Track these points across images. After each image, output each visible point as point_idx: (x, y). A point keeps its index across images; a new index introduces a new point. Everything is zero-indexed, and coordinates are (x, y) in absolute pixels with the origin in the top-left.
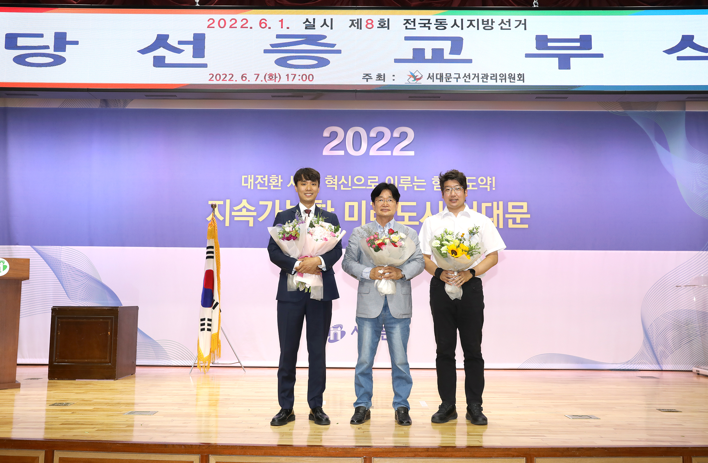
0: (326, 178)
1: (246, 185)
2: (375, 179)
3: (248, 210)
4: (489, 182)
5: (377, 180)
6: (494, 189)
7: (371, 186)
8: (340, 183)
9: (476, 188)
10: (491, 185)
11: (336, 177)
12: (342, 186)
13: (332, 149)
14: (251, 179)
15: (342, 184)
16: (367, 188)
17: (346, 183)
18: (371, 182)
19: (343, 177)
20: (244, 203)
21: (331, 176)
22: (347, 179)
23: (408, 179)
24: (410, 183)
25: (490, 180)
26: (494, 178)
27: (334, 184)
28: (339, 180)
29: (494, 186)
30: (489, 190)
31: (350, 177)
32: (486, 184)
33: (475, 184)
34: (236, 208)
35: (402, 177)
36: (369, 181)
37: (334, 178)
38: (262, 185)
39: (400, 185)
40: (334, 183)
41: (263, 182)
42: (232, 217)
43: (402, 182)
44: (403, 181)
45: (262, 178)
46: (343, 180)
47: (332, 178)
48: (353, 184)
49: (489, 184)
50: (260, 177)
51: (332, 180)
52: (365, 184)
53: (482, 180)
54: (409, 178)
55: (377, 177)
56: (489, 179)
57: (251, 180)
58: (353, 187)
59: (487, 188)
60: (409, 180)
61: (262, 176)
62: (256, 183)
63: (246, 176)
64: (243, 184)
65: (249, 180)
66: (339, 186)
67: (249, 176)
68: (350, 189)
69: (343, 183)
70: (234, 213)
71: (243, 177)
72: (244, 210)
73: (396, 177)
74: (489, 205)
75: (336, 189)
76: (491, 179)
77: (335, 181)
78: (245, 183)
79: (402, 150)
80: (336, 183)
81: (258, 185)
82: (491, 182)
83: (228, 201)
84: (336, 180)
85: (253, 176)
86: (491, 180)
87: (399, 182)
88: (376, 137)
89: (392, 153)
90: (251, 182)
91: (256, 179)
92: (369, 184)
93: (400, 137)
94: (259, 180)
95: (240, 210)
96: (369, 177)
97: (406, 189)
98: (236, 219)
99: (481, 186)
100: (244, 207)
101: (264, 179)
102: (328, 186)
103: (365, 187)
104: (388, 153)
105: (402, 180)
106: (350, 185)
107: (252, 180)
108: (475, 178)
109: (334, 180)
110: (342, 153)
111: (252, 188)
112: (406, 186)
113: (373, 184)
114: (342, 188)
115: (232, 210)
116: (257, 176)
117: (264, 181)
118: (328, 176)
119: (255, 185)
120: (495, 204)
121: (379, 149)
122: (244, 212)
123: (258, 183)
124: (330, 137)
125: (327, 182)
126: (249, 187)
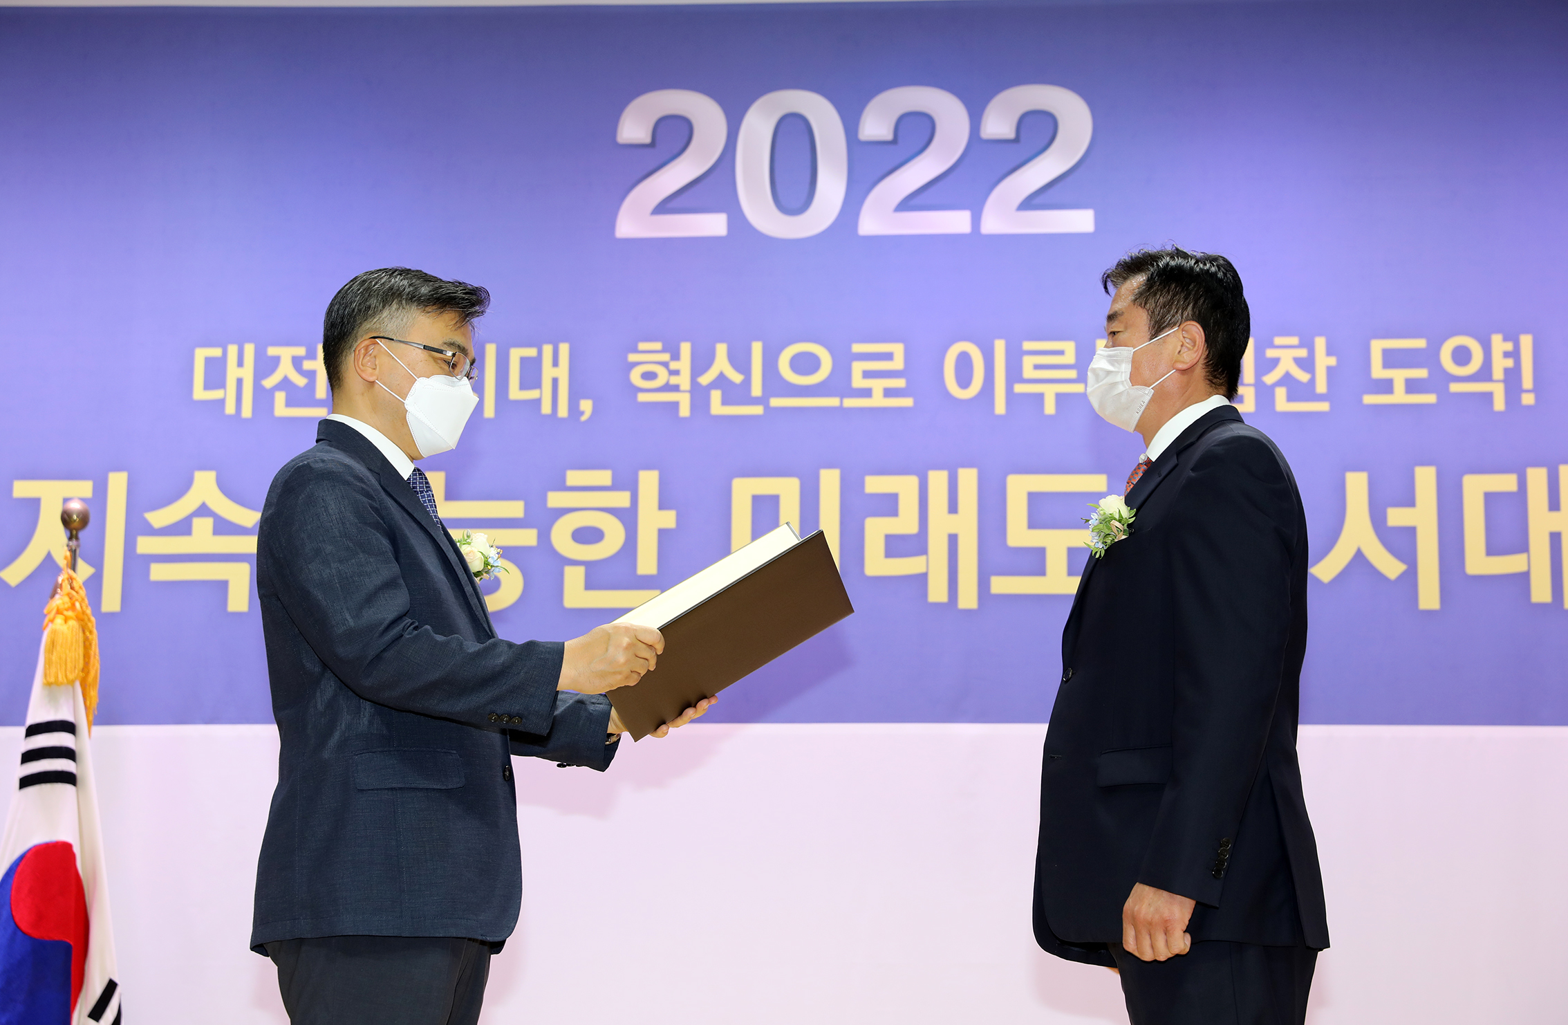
0: (632, 358)
1: (216, 394)
2: (888, 356)
3: (223, 527)
4: (1500, 365)
5: (898, 364)
6: (1528, 399)
7: (867, 393)
8: (705, 380)
9: (1431, 399)
10: (1512, 377)
11: (685, 349)
12: (716, 396)
13: (666, 206)
14: (240, 364)
15: (715, 384)
16: (850, 403)
17: (737, 378)
18: (867, 374)
19: (721, 349)
20: (205, 487)
21: (658, 346)
22: (741, 361)
23: (1061, 353)
24: (1072, 374)
25: (1507, 355)
26: (1526, 341)
27: (676, 388)
28: (701, 363)
29: (1527, 381)
30: (1499, 404)
31: (757, 348)
32: (1485, 374)
33: (1422, 373)
34: (159, 518)
35: (1028, 345)
36: (858, 367)
37: (676, 356)
38: (297, 397)
39: (1019, 388)
40: (674, 380)
41: (301, 381)
42: (135, 565)
43: (1028, 372)
44: (1037, 367)
45: (297, 362)
46: (721, 364)
47: (665, 357)
48: (774, 384)
49: (1498, 373)
50: (286, 354)
51: (665, 364)
52: (839, 384)
53: (1462, 356)
54: (1069, 347)
55: (898, 349)
56: (1499, 345)
57: (240, 373)
58: (775, 402)
59: (1488, 396)
60: (1070, 358)
61: (301, 351)
62: (269, 383)
63: (216, 352)
64: (199, 393)
65: (233, 372)
66: (700, 395)
67: (233, 350)
68: (758, 410)
69: (721, 381)
70: (145, 545)
71: (201, 354)
72: (203, 526)
73: (1000, 346)
74: (1506, 483)
75: (685, 411)
76: (1509, 346)
77: (676, 373)
78: (208, 386)
79: (1033, 202)
80: (684, 381)
81: (280, 397)
82: (1510, 363)
83: (118, 483)
84: (684, 364)
85: (249, 349)
86: (1515, 354)
87: (1014, 374)
88: (894, 141)
89: (976, 221)
90: (240, 382)
91: (265, 366)
92: (858, 382)
93: (1017, 140)
94: (286, 369)
95: (182, 528)
96: (857, 348)
97: (1050, 408)
98: (159, 572)
99: (1455, 387)
100: (203, 511)
101: (308, 365)
102: (642, 397)
103: (833, 402)
104: (956, 222)
105: (1028, 362)
106: (757, 390)
107: (247, 373)
108: (1420, 343)
109: (674, 365)
110: (714, 225)
111: (247, 412)
112: (1050, 392)
113: (878, 385)
114: (717, 406)
115: (136, 527)
116: (272, 351)
117: (311, 375)
118: (642, 346)
119: (263, 398)
120: (1537, 478)
121: (910, 203)
122: (203, 537)
123: (278, 387)
124: (653, 144)
125: (635, 377)
126: (230, 409)
